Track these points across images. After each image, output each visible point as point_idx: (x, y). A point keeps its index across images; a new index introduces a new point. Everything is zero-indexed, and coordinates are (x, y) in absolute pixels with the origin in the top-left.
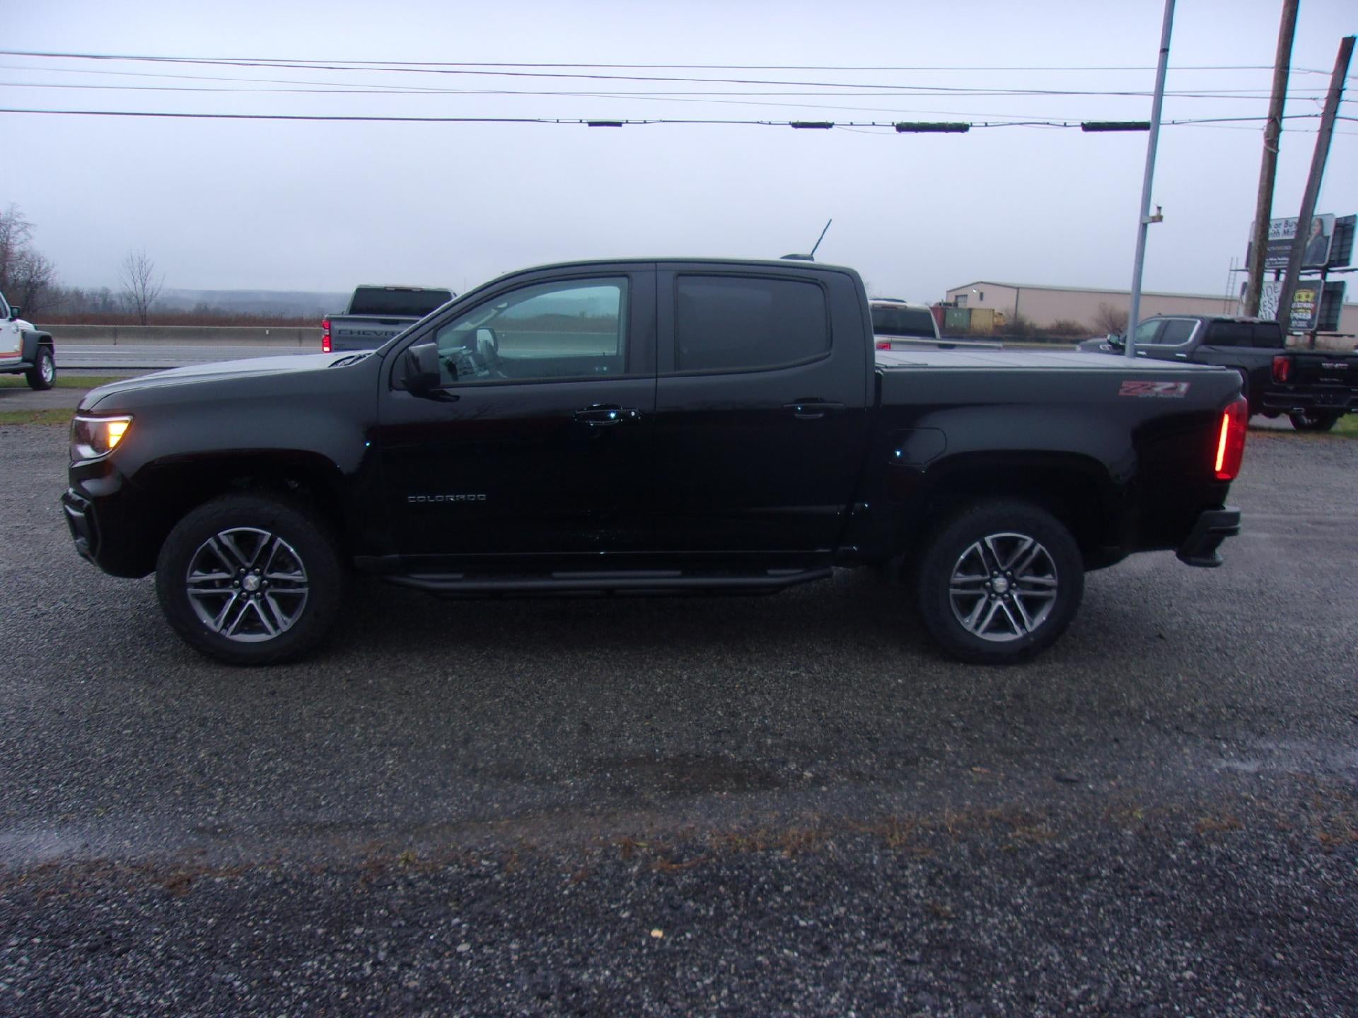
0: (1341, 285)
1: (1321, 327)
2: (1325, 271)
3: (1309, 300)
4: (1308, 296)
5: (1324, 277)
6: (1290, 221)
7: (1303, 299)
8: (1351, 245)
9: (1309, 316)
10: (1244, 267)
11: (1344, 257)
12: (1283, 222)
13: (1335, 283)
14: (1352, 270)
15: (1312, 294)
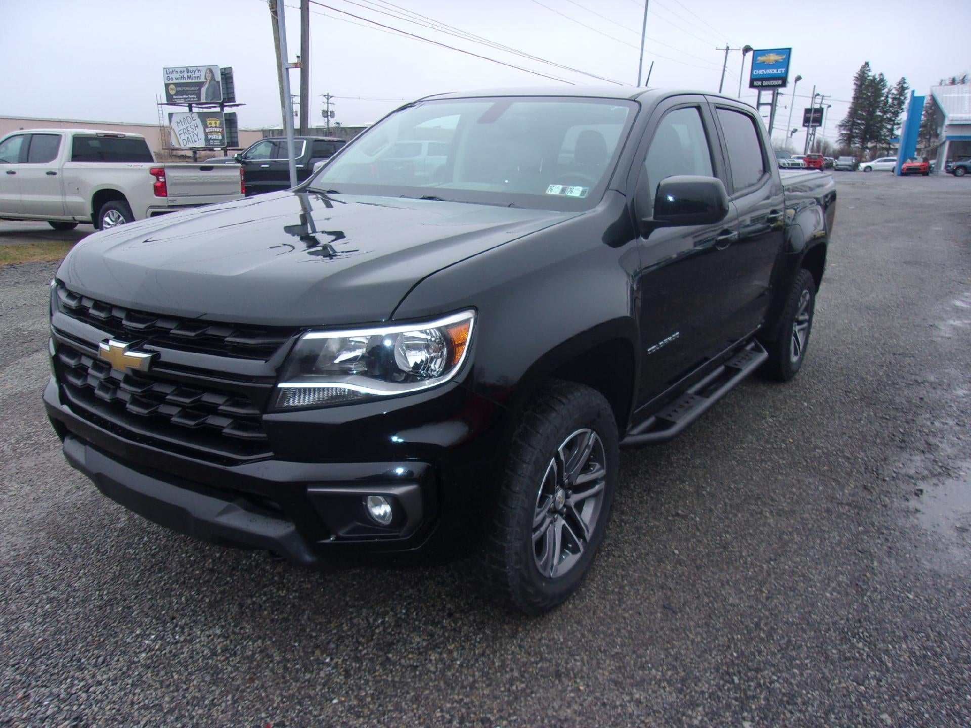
0: (234, 114)
1: (229, 145)
2: (222, 106)
3: (217, 125)
4: (216, 123)
5: (222, 110)
6: (190, 69)
7: (213, 125)
8: (233, 88)
9: (220, 138)
10: (166, 102)
11: (231, 96)
12: (185, 69)
13: (230, 114)
14: (237, 105)
15: (218, 122)
